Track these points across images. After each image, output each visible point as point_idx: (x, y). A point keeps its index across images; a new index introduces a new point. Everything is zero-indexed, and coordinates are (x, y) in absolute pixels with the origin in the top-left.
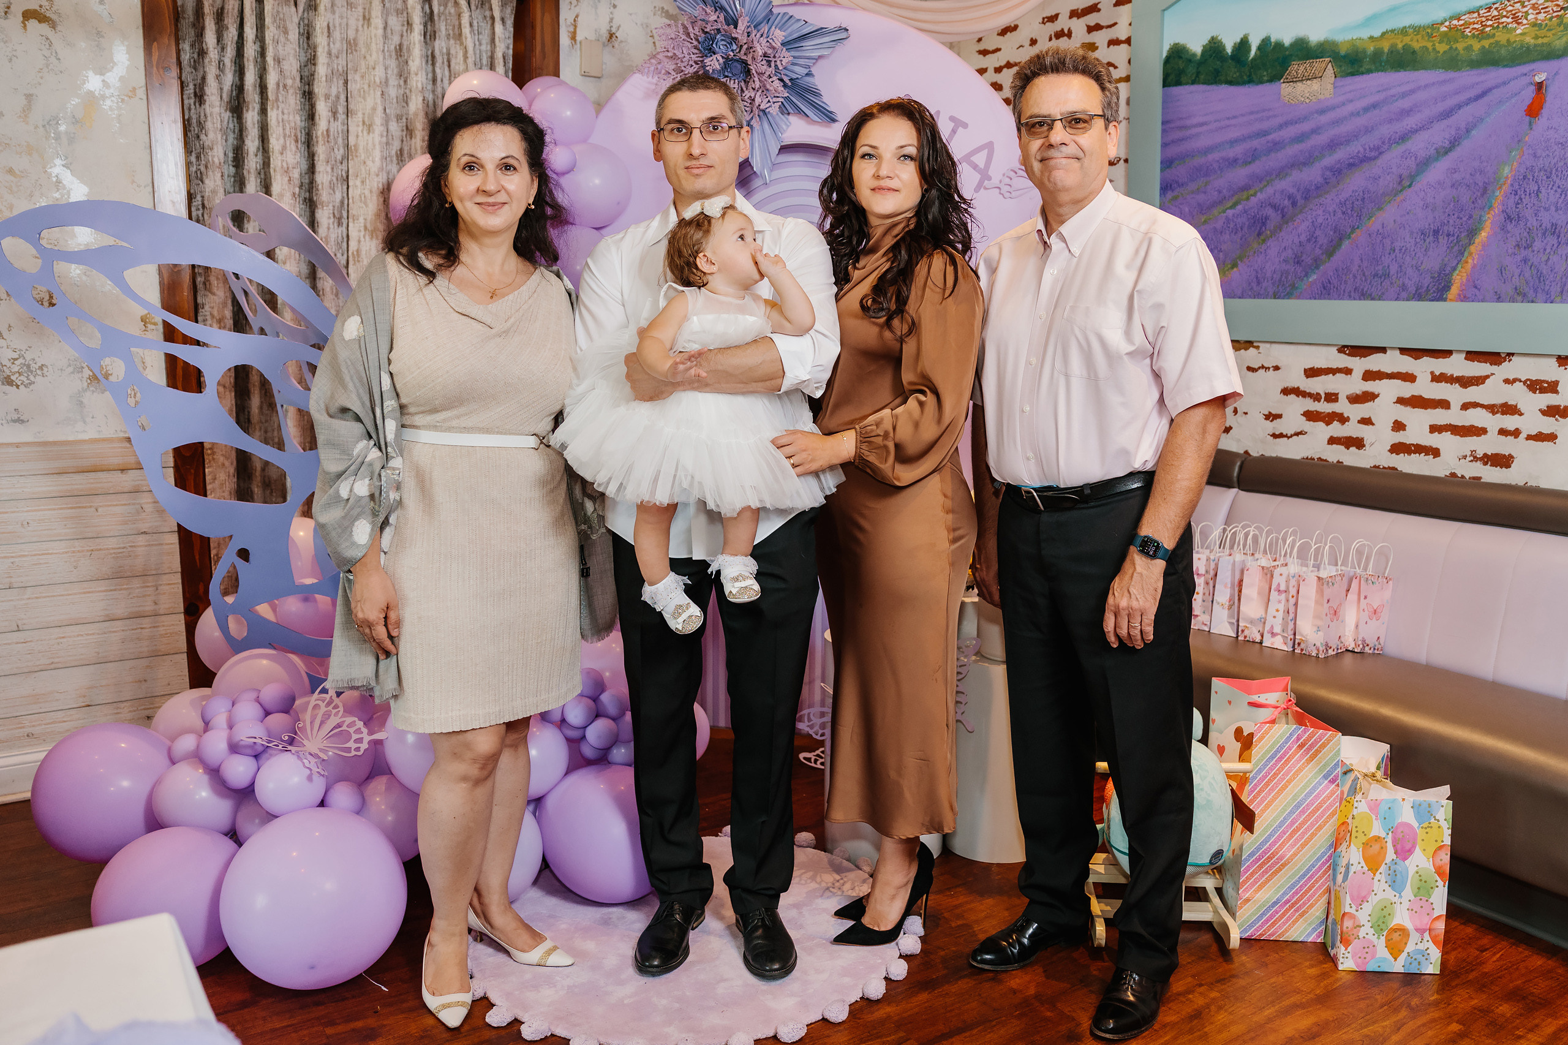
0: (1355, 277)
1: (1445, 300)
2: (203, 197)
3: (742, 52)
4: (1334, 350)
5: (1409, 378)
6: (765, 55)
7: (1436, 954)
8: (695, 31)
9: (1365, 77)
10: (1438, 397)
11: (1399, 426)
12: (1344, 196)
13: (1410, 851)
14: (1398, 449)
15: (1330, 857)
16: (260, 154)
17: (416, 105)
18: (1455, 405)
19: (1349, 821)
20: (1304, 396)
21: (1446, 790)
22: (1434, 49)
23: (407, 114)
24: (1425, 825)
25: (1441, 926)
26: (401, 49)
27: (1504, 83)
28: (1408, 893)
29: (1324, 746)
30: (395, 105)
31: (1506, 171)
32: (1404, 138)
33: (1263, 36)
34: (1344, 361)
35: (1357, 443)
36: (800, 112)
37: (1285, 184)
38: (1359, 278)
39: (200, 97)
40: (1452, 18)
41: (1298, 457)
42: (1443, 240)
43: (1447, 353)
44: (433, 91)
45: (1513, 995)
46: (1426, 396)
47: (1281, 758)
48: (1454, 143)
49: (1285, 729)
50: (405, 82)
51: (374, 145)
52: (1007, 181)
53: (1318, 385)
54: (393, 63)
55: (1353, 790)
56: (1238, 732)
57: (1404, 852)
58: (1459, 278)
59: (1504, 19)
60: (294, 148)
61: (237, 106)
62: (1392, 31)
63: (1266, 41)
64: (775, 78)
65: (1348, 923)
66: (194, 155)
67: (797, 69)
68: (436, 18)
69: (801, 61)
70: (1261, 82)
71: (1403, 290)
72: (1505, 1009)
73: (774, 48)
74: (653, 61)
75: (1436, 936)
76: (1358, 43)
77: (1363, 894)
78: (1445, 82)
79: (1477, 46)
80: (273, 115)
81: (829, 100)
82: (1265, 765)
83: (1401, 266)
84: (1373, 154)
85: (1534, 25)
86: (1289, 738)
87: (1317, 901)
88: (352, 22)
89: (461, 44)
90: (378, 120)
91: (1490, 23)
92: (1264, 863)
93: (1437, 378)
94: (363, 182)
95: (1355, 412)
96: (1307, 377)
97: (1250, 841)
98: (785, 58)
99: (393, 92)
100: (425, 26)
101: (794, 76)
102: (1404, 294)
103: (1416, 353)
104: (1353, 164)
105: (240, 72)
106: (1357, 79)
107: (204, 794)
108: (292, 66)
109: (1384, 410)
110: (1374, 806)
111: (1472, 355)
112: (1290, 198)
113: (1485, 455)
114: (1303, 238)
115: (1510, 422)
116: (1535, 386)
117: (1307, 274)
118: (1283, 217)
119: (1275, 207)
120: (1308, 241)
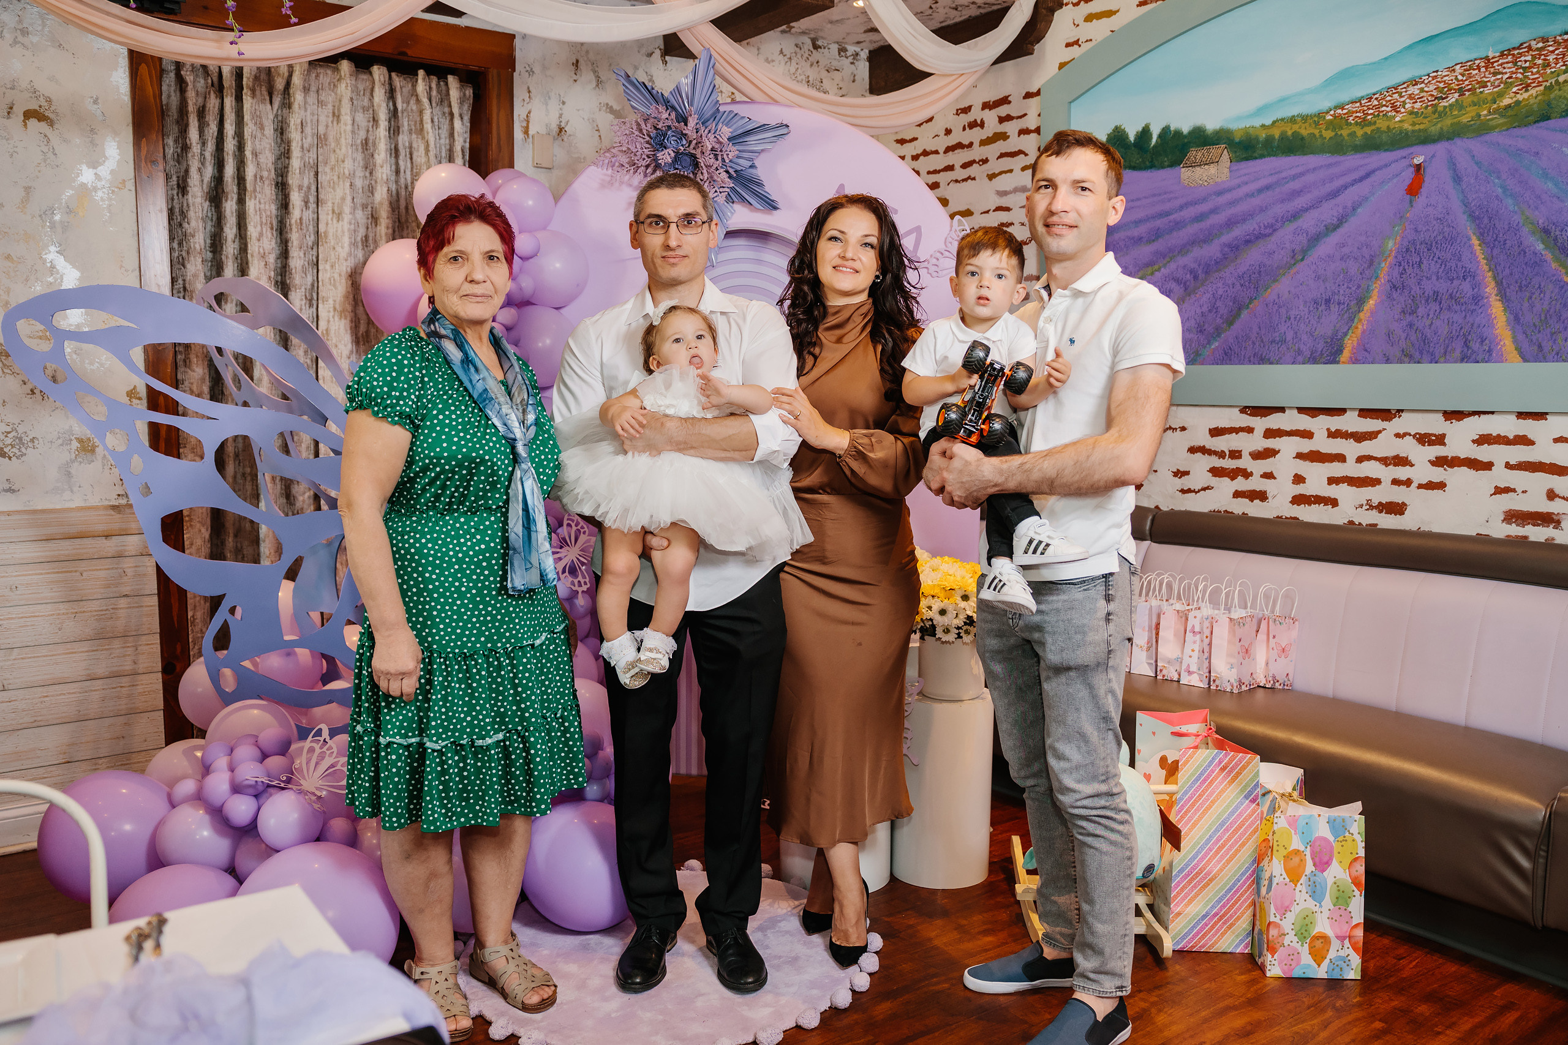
0: (1254, 343)
1: (1338, 362)
2: (184, 280)
3: (692, 146)
4: (1237, 410)
5: (1307, 435)
6: (712, 150)
7: (1356, 960)
8: (647, 128)
9: (1258, 162)
10: (1333, 451)
11: (1299, 479)
12: (1242, 269)
13: (1328, 863)
14: (1299, 500)
15: (1254, 872)
16: (237, 240)
17: (381, 195)
18: (1351, 459)
19: (1270, 838)
20: (1210, 454)
21: (1358, 806)
22: (1321, 136)
23: (373, 203)
24: (1340, 839)
25: (1360, 933)
26: (367, 144)
27: (1386, 166)
28: (1328, 902)
29: (1244, 768)
30: (361, 195)
31: (1390, 244)
32: (1295, 216)
33: (1163, 125)
34: (1246, 421)
35: (1262, 496)
36: (743, 200)
37: (1187, 260)
38: (1257, 345)
39: (183, 188)
40: (1336, 108)
41: (1206, 510)
42: (1334, 308)
43: (1341, 411)
44: (397, 182)
45: (1429, 998)
46: (1323, 451)
47: (1205, 780)
48: (1341, 220)
49: (1207, 755)
50: (371, 173)
51: (343, 232)
52: (934, 261)
53: (1223, 443)
54: (359, 156)
55: (1273, 809)
56: (1163, 761)
57: (1322, 864)
58: (1350, 343)
59: (1384, 108)
60: (270, 235)
61: (216, 196)
62: (1282, 120)
63: (1165, 130)
64: (721, 170)
65: (1273, 932)
66: (176, 242)
67: (741, 161)
68: (400, 114)
69: (745, 155)
70: (1163, 167)
71: (1299, 355)
72: (1423, 1009)
73: (721, 143)
74: (607, 154)
75: (1356, 943)
76: (1251, 131)
77: (1286, 904)
78: (1330, 165)
79: (1360, 132)
80: (251, 205)
81: (771, 189)
82: (1191, 787)
83: (1296, 333)
84: (1268, 231)
85: (1411, 113)
86: (1211, 762)
87: (1243, 914)
88: (322, 118)
89: (423, 138)
90: (347, 209)
91: (1371, 111)
92: (1193, 879)
93: (1333, 434)
94: (332, 266)
95: (1257, 467)
96: (1212, 436)
97: (1179, 858)
98: (732, 152)
99: (359, 183)
100: (390, 122)
101: (739, 168)
102: (1300, 358)
103: (1313, 412)
104: (1250, 241)
105: (220, 165)
106: (1251, 163)
107: (205, 833)
108: (268, 159)
109: (1285, 465)
110: (1293, 822)
111: (1364, 413)
112: (1191, 273)
113: (1380, 504)
114: (1205, 309)
115: (1402, 473)
116: (1424, 439)
117: (1209, 343)
118: (1186, 289)
119: (1178, 281)
120: (1210, 311)
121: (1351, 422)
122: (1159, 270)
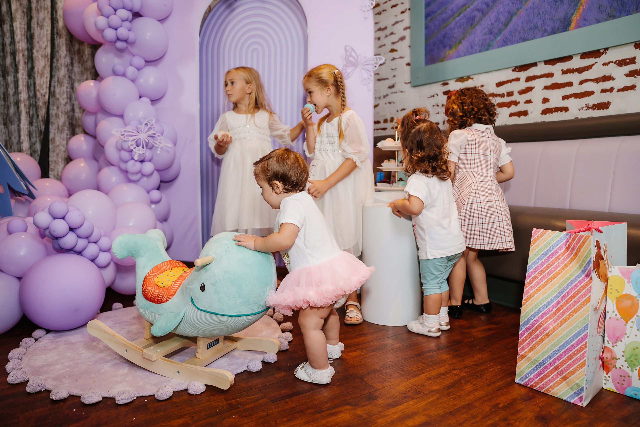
0: (519, 32)
1: (569, 30)
4: (510, 71)
5: (550, 75)
10: (566, 81)
11: (545, 101)
14: (546, 112)
18: (576, 83)
20: (496, 97)
34: (516, 75)
35: (525, 113)
38: (521, 32)
42: (566, 2)
43: (569, 58)
46: (559, 82)
53: (503, 89)
58: (575, 18)
71: (545, 32)
83: (543, 21)
86: (559, 241)
93: (565, 72)
95: (522, 99)
102: (546, 34)
103: (553, 61)
109: (538, 94)
111: (584, 55)
112: (485, 4)
113: (594, 105)
114: (493, 21)
115: (607, 85)
116: (621, 63)
117: (495, 38)
118: (483, 13)
119: (478, 10)
120: (496, 21)
121: (577, 63)
122: (469, 7)
